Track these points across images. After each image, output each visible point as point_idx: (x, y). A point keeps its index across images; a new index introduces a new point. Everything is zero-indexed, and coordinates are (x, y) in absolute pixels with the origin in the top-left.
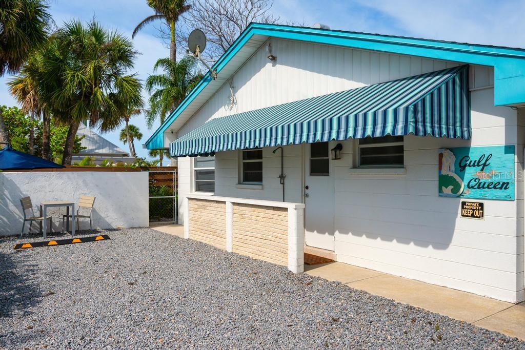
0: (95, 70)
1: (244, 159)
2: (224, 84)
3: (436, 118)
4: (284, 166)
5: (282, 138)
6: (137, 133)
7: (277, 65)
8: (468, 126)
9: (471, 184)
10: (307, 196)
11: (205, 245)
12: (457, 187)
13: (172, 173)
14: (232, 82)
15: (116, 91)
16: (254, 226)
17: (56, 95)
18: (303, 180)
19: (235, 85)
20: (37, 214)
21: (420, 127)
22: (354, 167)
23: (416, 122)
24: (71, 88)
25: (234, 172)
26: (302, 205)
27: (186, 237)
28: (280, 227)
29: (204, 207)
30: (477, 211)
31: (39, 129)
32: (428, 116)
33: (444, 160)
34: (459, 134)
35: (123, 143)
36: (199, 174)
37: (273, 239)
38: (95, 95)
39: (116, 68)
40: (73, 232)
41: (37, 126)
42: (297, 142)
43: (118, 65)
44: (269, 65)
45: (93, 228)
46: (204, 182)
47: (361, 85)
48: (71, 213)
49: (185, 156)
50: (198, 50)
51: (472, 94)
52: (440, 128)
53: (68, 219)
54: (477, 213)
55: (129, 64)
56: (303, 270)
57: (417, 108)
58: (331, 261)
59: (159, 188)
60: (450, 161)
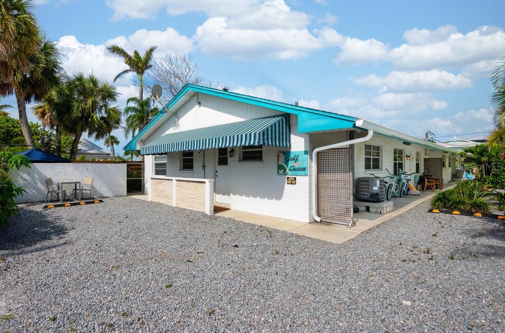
0: (92, 103)
1: (183, 156)
2: (172, 115)
3: (274, 138)
4: (205, 160)
5: (203, 146)
6: (116, 140)
7: (202, 107)
8: (290, 142)
9: (291, 169)
10: (217, 176)
11: (161, 204)
12: (285, 170)
13: (141, 165)
14: (177, 114)
15: (106, 116)
16: (188, 192)
17: (67, 116)
18: (215, 168)
19: (179, 116)
20: (56, 188)
21: (266, 142)
22: (240, 161)
23: (264, 139)
24: (76, 113)
25: (178, 164)
26: (213, 180)
27: (150, 200)
28: (201, 191)
29: (160, 183)
30: (293, 182)
31: (48, 137)
32: (270, 136)
33: (280, 157)
34: (285, 145)
35: (106, 146)
36: (157, 165)
37: (198, 198)
38: (92, 117)
39: (106, 102)
40: (80, 199)
41: (47, 135)
42: (210, 148)
43: (107, 100)
44: (197, 106)
45: (92, 197)
46: (160, 170)
47: (243, 120)
48: (78, 188)
49: (149, 155)
50: (157, 96)
51: (291, 127)
52: (276, 142)
53: (76, 191)
54: (293, 183)
55: (114, 100)
56: (213, 213)
57: (264, 133)
58: (229, 209)
59: (132, 173)
60: (282, 158)
